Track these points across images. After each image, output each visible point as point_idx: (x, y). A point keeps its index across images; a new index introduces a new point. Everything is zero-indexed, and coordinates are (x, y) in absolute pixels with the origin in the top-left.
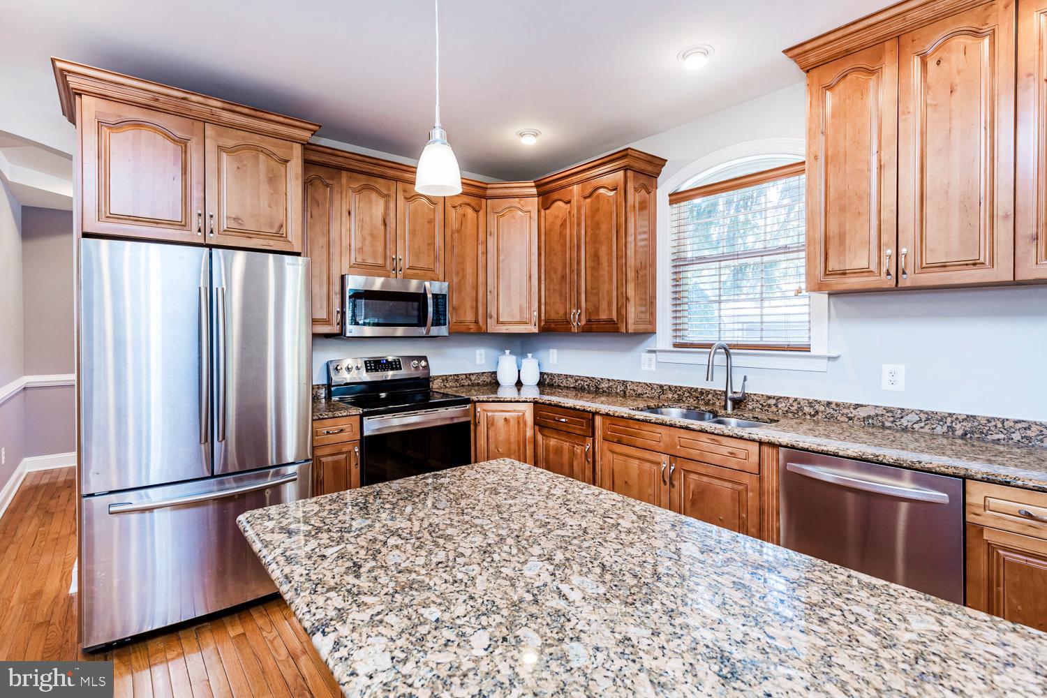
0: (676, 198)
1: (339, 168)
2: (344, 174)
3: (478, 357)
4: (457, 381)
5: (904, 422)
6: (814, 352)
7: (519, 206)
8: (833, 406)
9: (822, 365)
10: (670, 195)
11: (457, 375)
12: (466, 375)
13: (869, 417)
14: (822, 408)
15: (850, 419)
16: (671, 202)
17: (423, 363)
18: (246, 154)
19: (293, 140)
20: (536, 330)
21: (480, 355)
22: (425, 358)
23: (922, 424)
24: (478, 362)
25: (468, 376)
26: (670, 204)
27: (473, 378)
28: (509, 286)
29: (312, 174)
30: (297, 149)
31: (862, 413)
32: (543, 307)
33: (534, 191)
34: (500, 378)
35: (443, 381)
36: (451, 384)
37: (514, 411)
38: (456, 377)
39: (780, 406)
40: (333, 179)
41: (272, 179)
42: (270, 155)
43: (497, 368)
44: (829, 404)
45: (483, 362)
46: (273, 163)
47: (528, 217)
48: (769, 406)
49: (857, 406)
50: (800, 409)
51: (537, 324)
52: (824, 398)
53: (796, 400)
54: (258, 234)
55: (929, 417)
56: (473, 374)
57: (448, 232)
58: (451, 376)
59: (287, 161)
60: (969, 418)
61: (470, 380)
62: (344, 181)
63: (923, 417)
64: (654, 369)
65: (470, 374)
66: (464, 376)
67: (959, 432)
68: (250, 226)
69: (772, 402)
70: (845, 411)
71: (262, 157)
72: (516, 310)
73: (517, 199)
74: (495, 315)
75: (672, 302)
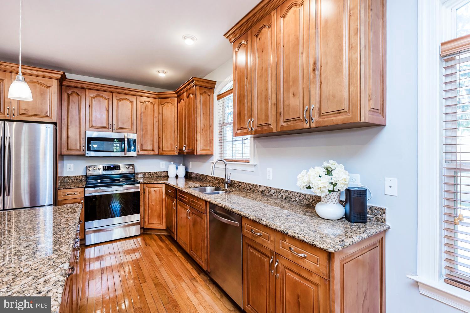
0: (220, 97)
1: (85, 89)
2: (87, 90)
3: (161, 165)
4: (150, 175)
5: (271, 193)
6: (250, 163)
7: (170, 102)
8: (254, 186)
9: (252, 169)
10: (217, 96)
11: (151, 173)
12: (155, 172)
13: (263, 191)
14: (251, 187)
15: (258, 191)
16: (218, 99)
17: (131, 167)
18: (31, 85)
19: (52, 78)
20: (177, 154)
21: (163, 164)
22: (133, 165)
23: (275, 194)
24: (161, 167)
25: (156, 173)
26: (217, 100)
27: (158, 174)
28: (167, 135)
29: (70, 91)
30: (53, 82)
31: (261, 189)
32: (179, 144)
33: (176, 95)
34: (169, 174)
35: (143, 175)
36: (147, 176)
37: (158, 187)
38: (149, 173)
39: (242, 186)
40: (82, 93)
42: (41, 84)
43: (168, 169)
44: (253, 185)
45: (164, 167)
46: (43, 88)
47: (174, 106)
48: (239, 186)
49: (260, 186)
50: (247, 187)
51: (177, 151)
52: (252, 183)
53: (246, 183)
54: (36, 116)
55: (278, 191)
56: (158, 172)
57: (139, 113)
58: (147, 173)
59: (50, 87)
60: (287, 191)
61: (157, 174)
62: (87, 93)
63: (275, 190)
65: (157, 172)
66: (154, 173)
67: (284, 198)
68: (32, 113)
69: (240, 184)
70: (257, 188)
71: (38, 85)
72: (169, 145)
73: (169, 99)
74: (161, 148)
75: (219, 142)
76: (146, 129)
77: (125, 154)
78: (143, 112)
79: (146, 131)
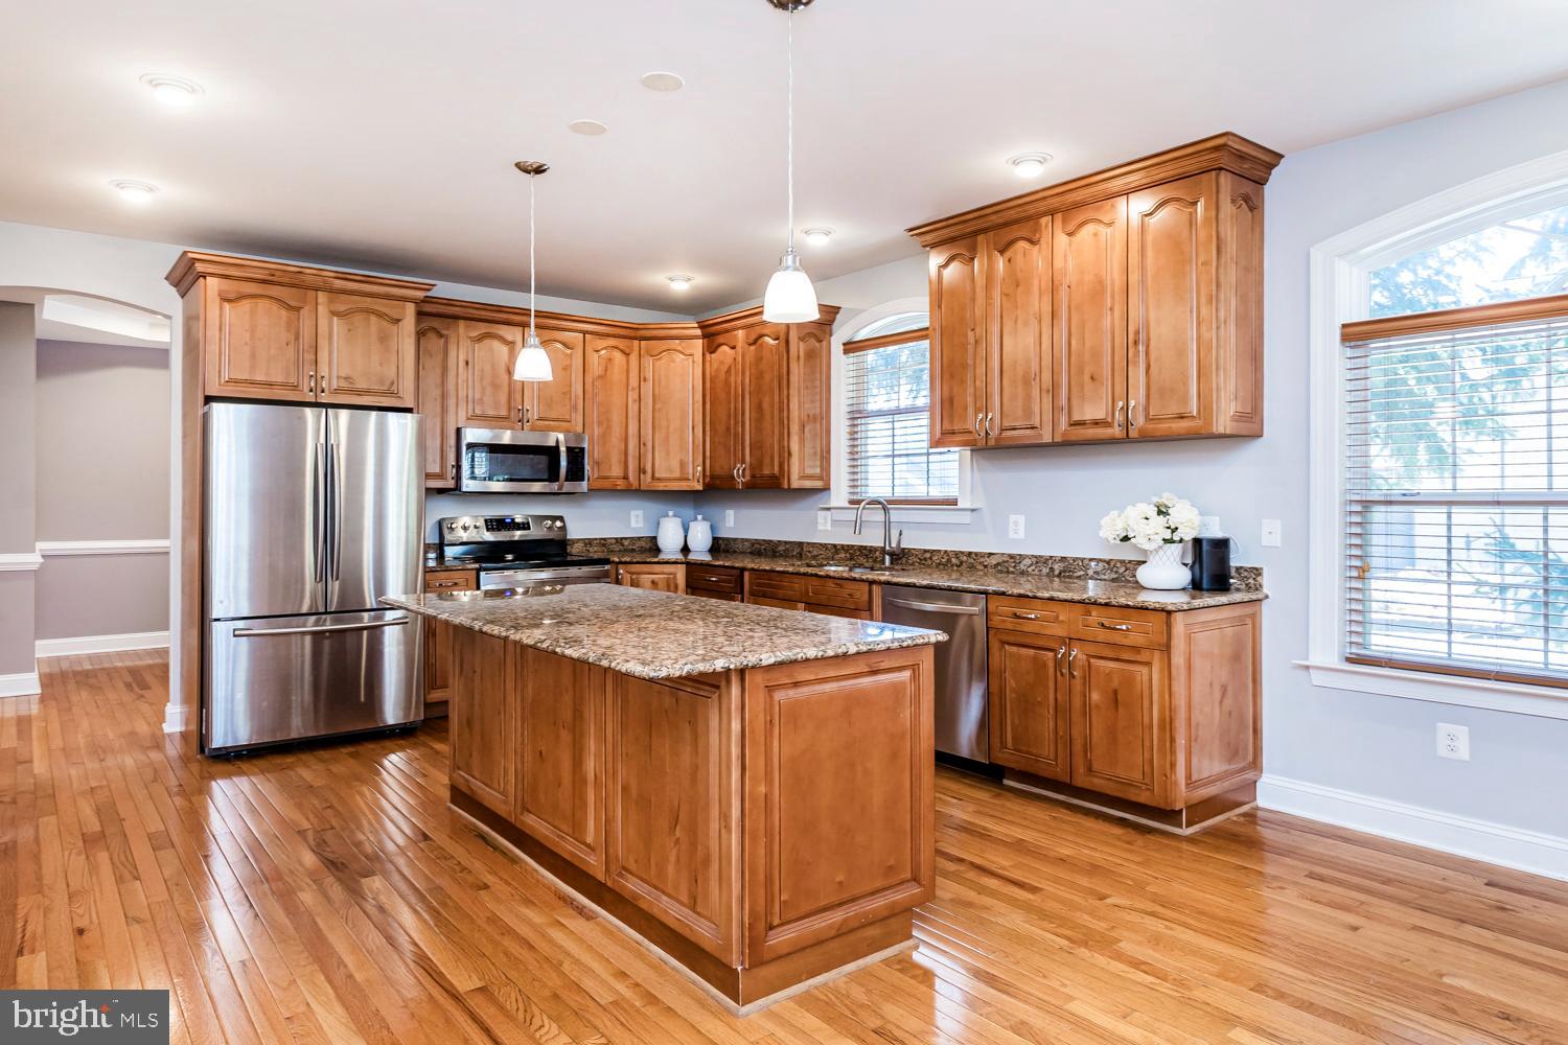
0: (852, 347)
1: (456, 317)
2: (462, 323)
3: (633, 520)
4: (604, 545)
5: (1021, 567)
6: (961, 505)
7: (679, 348)
8: (973, 556)
9: (966, 518)
10: (844, 345)
11: (605, 539)
12: (616, 539)
13: (998, 564)
14: (965, 559)
15: (986, 567)
16: (847, 352)
17: (558, 524)
18: (358, 318)
19: (405, 299)
20: (699, 487)
21: (637, 516)
22: (561, 518)
23: (1033, 567)
24: (633, 524)
25: (619, 541)
26: (845, 354)
27: (626, 543)
28: (667, 438)
29: (424, 326)
30: (410, 309)
31: (993, 560)
32: (708, 462)
33: (698, 332)
34: (661, 543)
35: (586, 545)
36: (596, 549)
37: (663, 573)
38: (602, 542)
39: (934, 558)
40: (448, 329)
41: (383, 339)
42: (380, 315)
43: (657, 532)
44: (970, 553)
45: (641, 525)
46: (385, 323)
47: (691, 360)
48: (925, 559)
49: (991, 554)
50: (949, 560)
51: (701, 480)
52: (965, 550)
53: (946, 551)
54: (368, 392)
55: (1041, 561)
56: (626, 538)
57: (589, 380)
58: (596, 539)
59: (399, 320)
61: (623, 545)
62: (461, 329)
63: (1034, 560)
64: (829, 528)
65: (622, 538)
66: (614, 541)
67: (1056, 573)
68: (361, 385)
69: (928, 555)
70: (982, 560)
71: (373, 318)
72: (675, 465)
73: (677, 341)
74: (649, 470)
75: (848, 456)
76: (609, 420)
77: (561, 487)
78: (600, 377)
79: (609, 427)
